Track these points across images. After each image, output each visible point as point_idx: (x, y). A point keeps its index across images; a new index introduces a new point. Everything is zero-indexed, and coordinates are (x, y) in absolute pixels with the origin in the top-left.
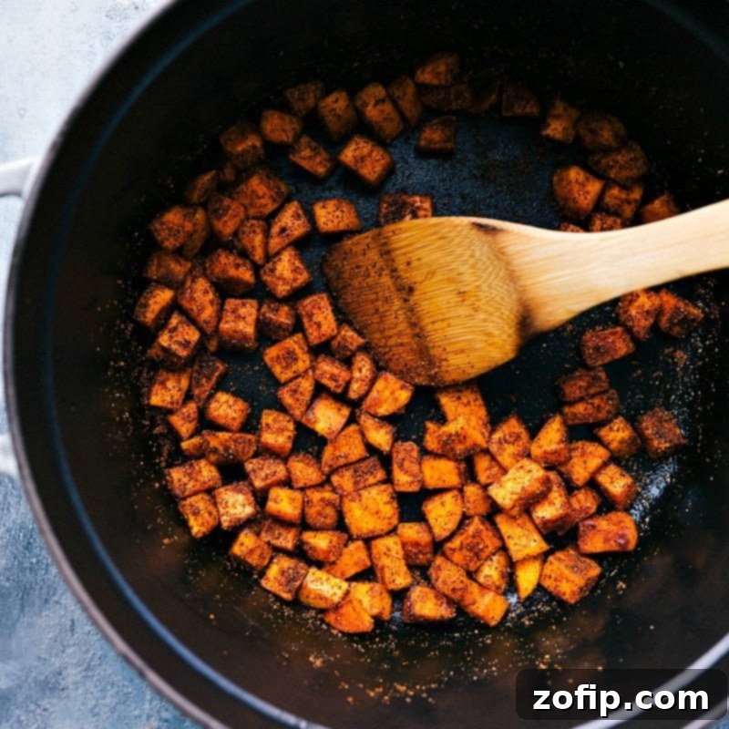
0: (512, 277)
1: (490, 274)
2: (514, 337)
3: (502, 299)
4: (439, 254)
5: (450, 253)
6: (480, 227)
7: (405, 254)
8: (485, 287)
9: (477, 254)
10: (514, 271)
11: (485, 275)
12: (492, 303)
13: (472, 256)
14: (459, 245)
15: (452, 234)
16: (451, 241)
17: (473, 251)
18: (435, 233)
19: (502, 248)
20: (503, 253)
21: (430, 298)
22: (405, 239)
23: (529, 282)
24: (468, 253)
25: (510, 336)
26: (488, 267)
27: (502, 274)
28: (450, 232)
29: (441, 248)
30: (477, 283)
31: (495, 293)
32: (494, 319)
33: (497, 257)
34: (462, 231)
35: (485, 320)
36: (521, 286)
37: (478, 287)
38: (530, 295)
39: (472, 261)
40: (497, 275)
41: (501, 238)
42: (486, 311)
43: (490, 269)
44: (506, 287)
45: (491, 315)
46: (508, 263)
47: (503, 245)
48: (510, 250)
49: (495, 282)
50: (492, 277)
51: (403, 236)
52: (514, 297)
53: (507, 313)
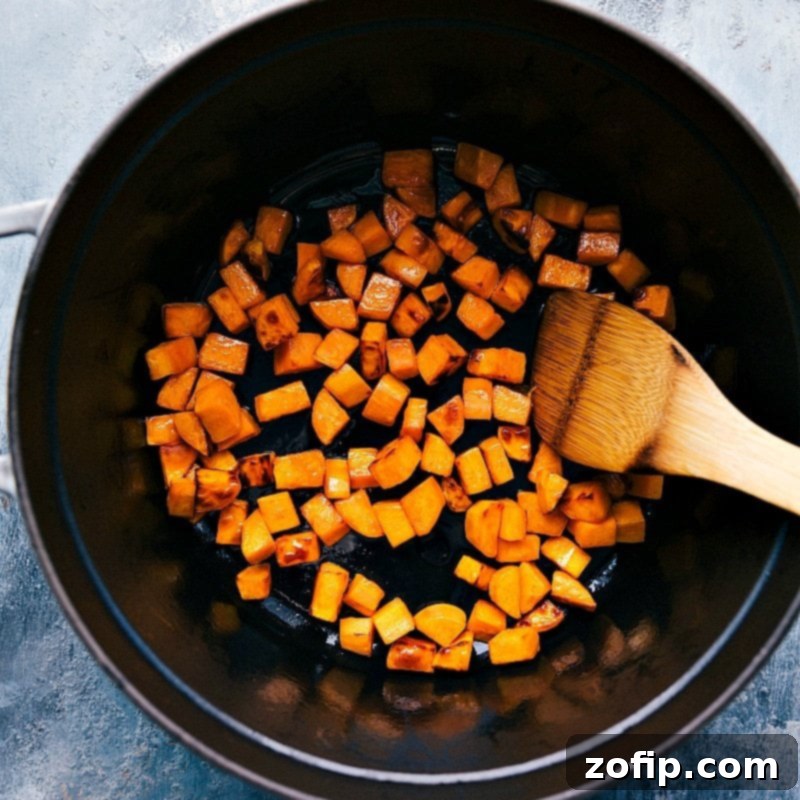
0: (667, 409)
1: (654, 394)
2: (633, 456)
3: (647, 420)
4: (632, 351)
5: (640, 357)
6: (675, 351)
7: (609, 332)
8: (642, 402)
9: (658, 371)
10: (670, 404)
11: (650, 393)
12: (639, 418)
13: (653, 370)
14: (651, 355)
15: (653, 343)
16: (648, 347)
17: (656, 367)
18: (642, 333)
19: (677, 380)
20: (674, 385)
21: (599, 380)
22: (620, 321)
23: (674, 422)
24: (652, 366)
25: (630, 453)
26: (656, 388)
27: (661, 401)
28: (652, 340)
29: (637, 347)
30: (641, 395)
31: (646, 412)
32: (630, 431)
33: (668, 384)
34: (660, 345)
35: (623, 427)
36: (667, 421)
37: (638, 398)
38: (666, 432)
39: (649, 374)
40: (658, 399)
41: (683, 371)
42: (630, 421)
43: (657, 390)
44: (656, 412)
45: (631, 426)
46: (671, 395)
47: (679, 378)
48: (681, 386)
49: (652, 404)
50: (654, 398)
51: (620, 318)
52: (656, 425)
53: (642, 433)
